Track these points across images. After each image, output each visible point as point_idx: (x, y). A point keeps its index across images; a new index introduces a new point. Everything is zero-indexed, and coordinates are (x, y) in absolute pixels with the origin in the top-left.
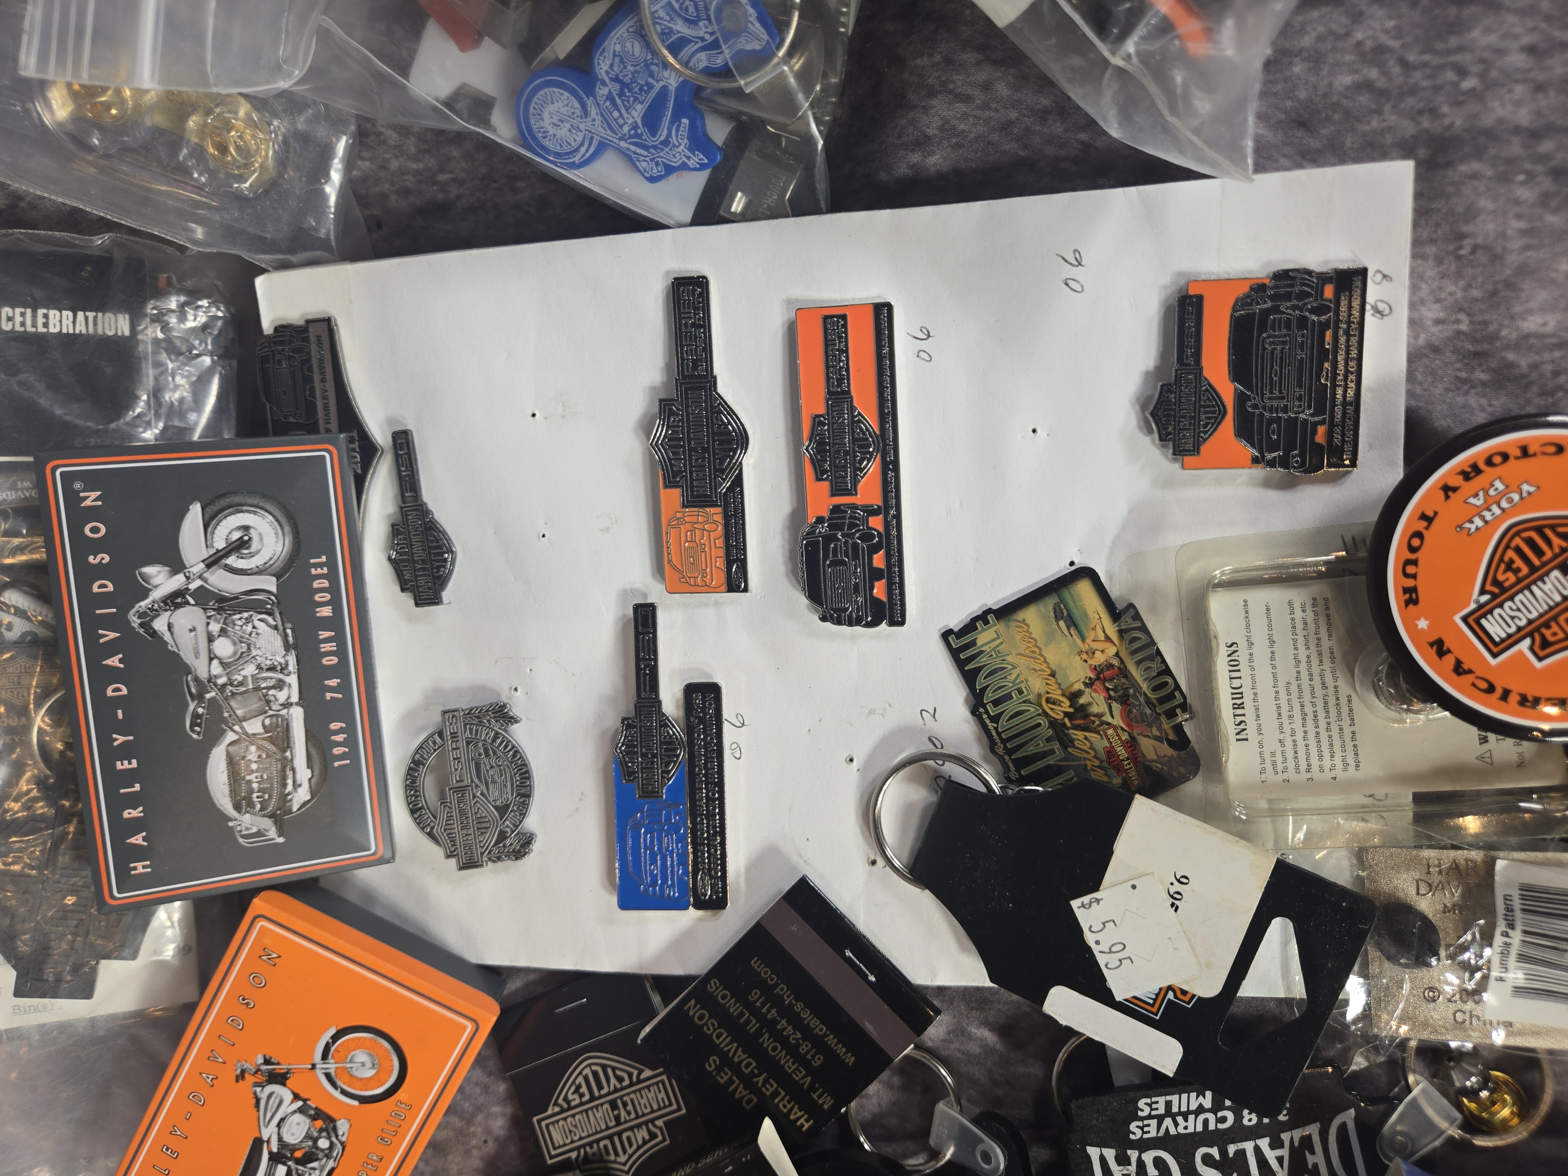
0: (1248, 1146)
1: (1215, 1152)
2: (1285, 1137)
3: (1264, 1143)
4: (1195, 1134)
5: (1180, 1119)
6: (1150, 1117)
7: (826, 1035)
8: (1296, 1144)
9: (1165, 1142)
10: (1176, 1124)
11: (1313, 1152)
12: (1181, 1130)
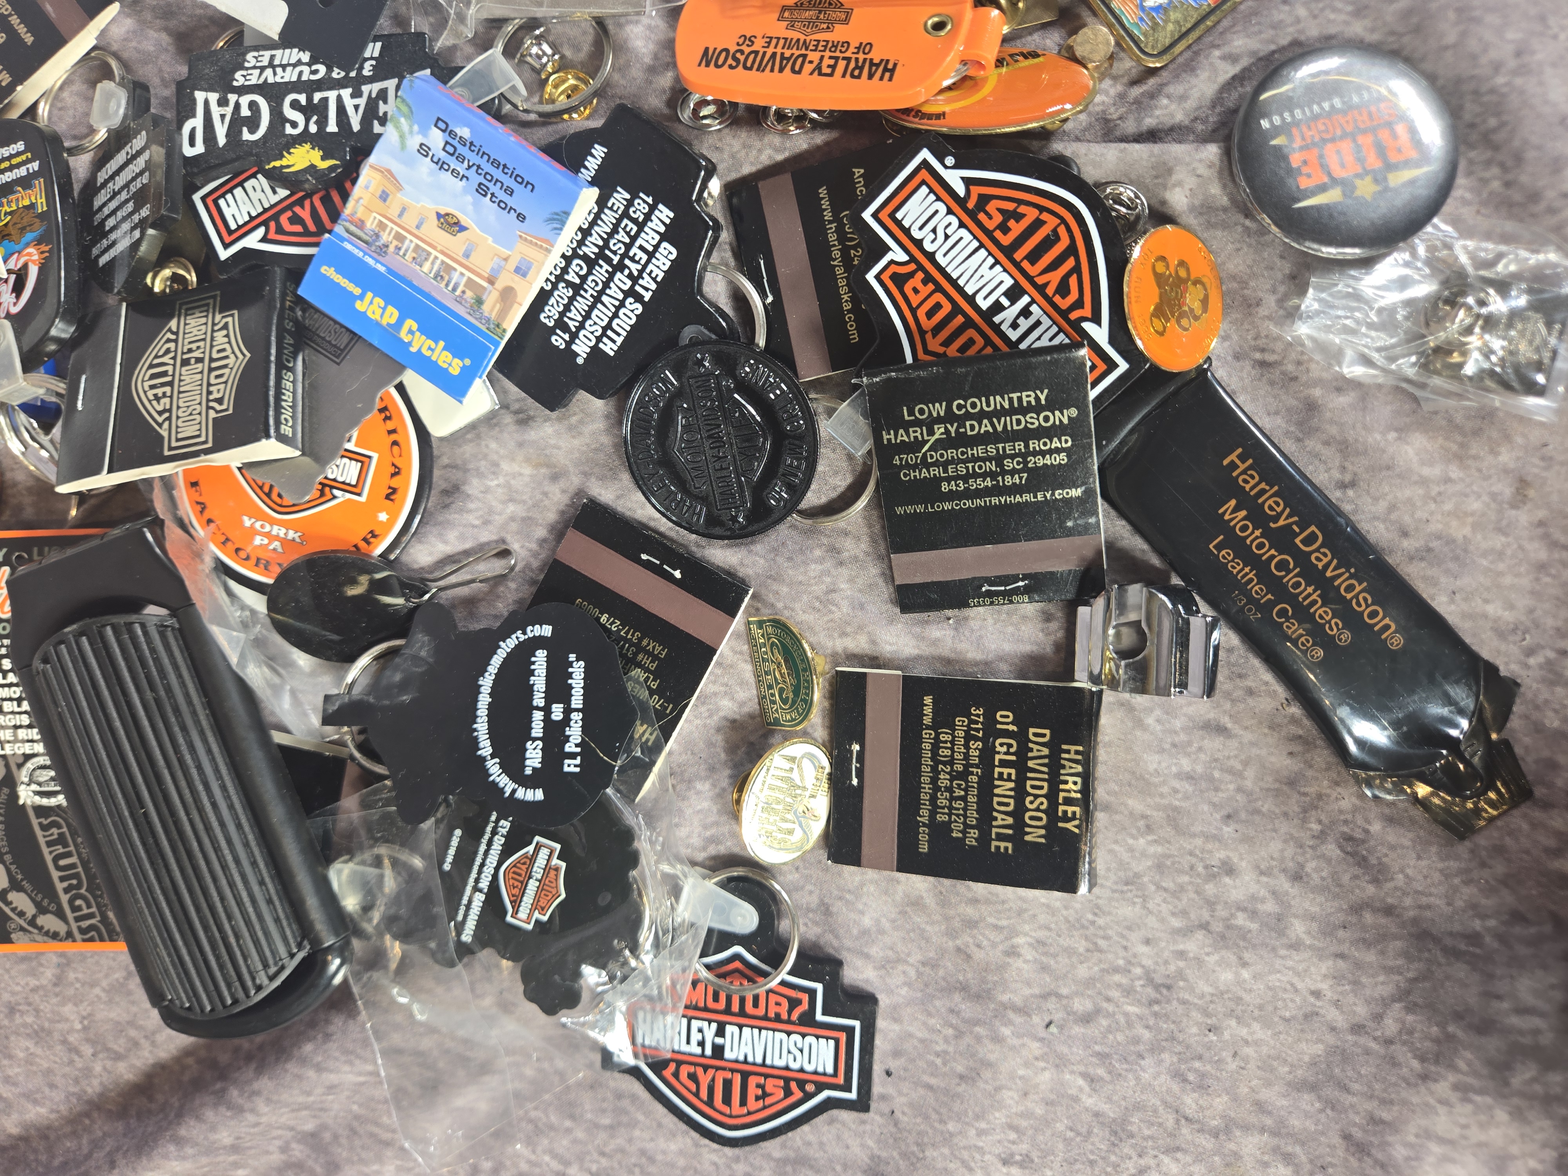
0: (332, 95)
1: (302, 99)
2: (365, 89)
3: (346, 93)
4: (290, 82)
5: (279, 70)
6: (254, 67)
7: (10, 15)
8: (374, 95)
9: (262, 89)
10: (275, 74)
11: (385, 102)
12: (278, 79)
